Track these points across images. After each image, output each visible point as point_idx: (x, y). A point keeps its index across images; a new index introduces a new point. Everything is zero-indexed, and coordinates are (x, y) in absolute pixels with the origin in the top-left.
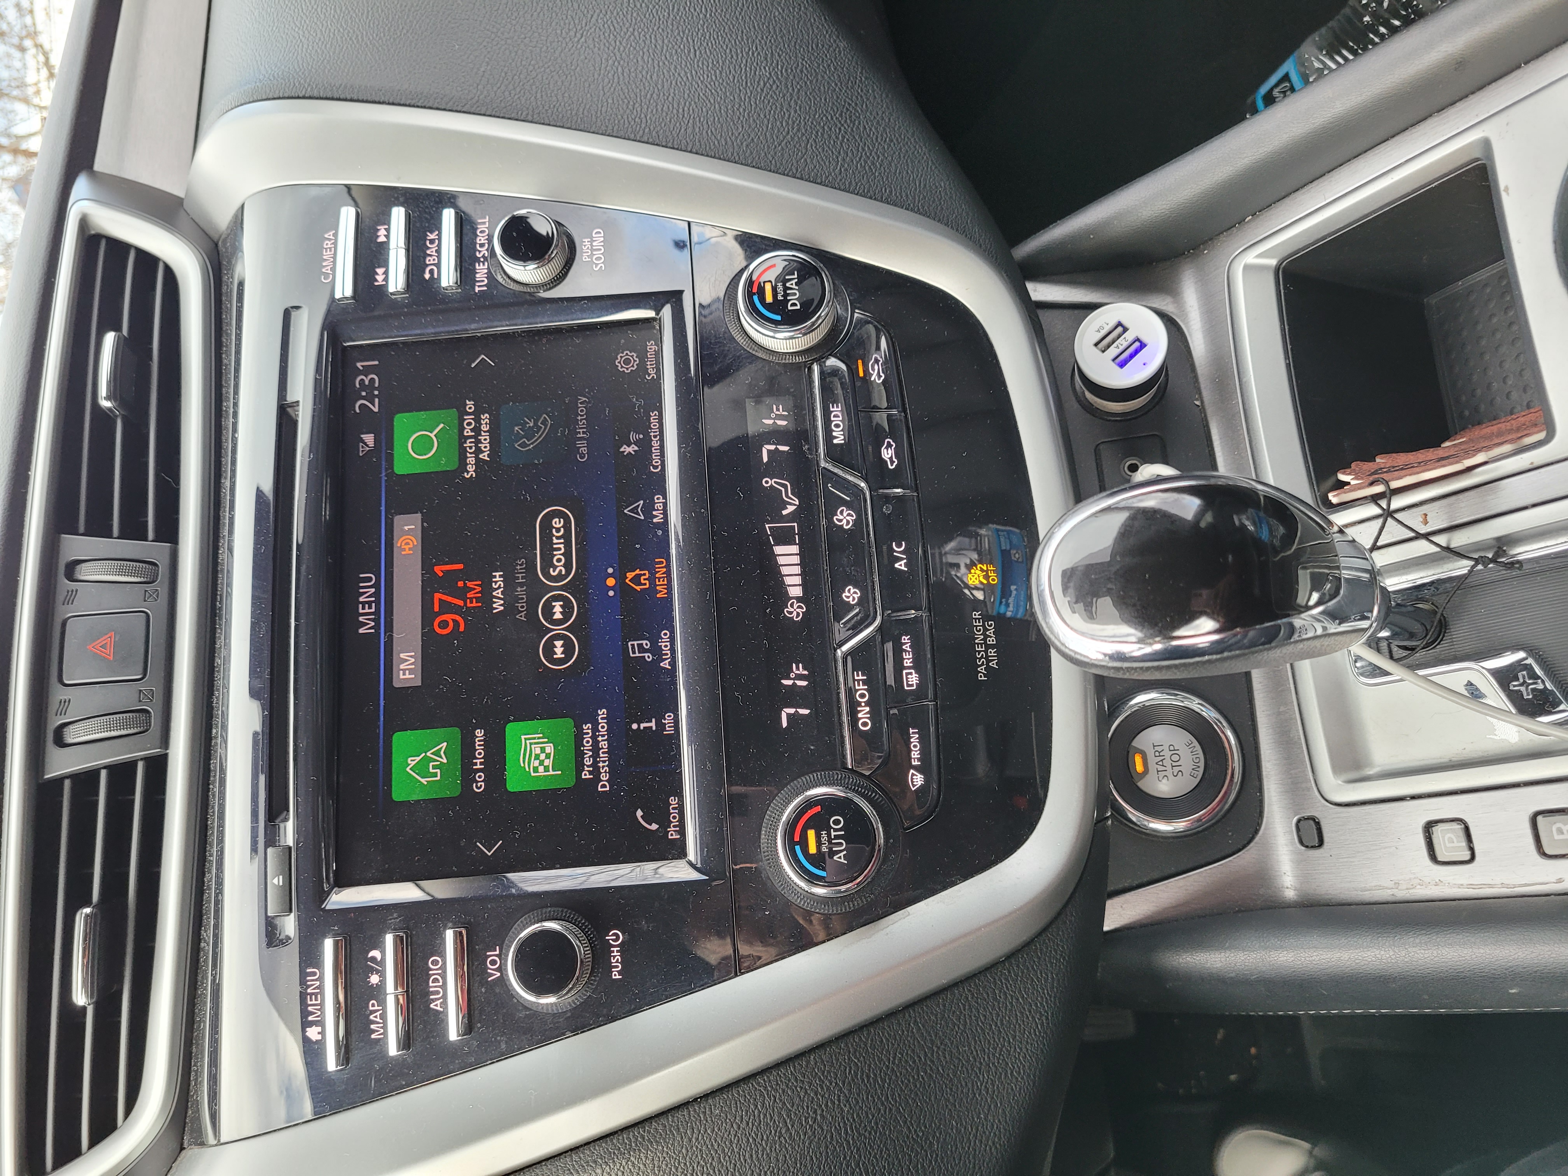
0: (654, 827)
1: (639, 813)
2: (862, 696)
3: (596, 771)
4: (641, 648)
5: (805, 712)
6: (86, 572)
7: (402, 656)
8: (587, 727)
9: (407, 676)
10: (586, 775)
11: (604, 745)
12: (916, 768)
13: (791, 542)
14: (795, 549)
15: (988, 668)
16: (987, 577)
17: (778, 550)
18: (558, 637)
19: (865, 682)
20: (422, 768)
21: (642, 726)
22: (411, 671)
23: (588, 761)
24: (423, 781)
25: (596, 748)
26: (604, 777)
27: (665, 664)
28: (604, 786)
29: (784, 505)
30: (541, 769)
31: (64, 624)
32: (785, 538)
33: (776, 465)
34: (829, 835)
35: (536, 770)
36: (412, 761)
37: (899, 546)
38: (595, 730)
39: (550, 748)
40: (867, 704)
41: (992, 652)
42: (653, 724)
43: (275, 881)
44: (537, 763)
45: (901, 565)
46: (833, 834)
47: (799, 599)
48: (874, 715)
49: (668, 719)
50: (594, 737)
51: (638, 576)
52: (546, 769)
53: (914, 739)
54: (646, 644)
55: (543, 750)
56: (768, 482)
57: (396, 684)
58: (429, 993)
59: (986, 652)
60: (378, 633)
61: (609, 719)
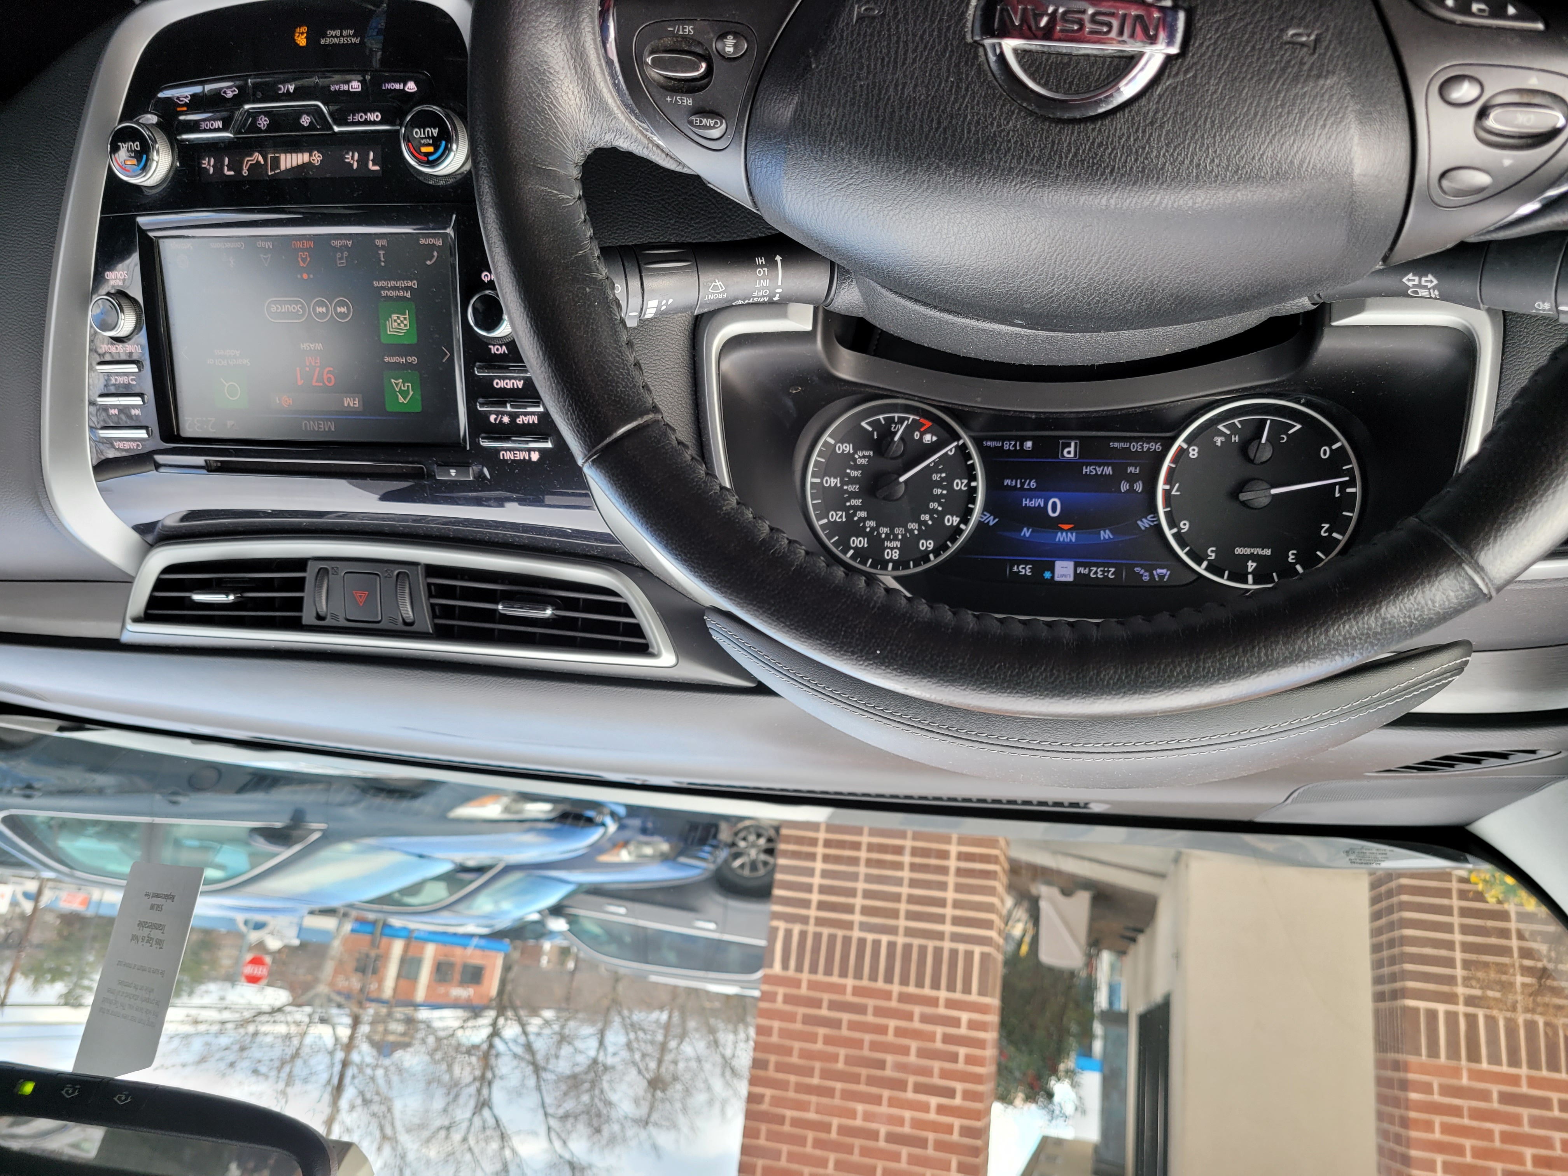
0: (435, 254)
1: (428, 263)
2: (361, 117)
3: (406, 289)
4: (341, 259)
5: (371, 155)
6: (323, 608)
7: (346, 405)
8: (384, 293)
9: (357, 402)
10: (408, 295)
11: (393, 283)
12: (404, 86)
13: (278, 158)
14: (283, 156)
15: (353, 36)
16: (302, 33)
17: (283, 167)
18: (335, 310)
19: (354, 115)
20: (404, 394)
21: (382, 259)
22: (354, 400)
23: (401, 294)
24: (411, 393)
25: (394, 288)
26: (410, 284)
27: (349, 243)
28: (414, 284)
29: (258, 162)
30: (405, 322)
31: (349, 620)
32: (276, 162)
33: (236, 166)
34: (423, 138)
35: (405, 325)
36: (401, 400)
37: (280, 89)
38: (384, 288)
39: (394, 317)
40: (366, 114)
41: (345, 33)
42: (381, 252)
43: (453, 474)
44: (402, 325)
45: (291, 88)
46: (423, 136)
47: (311, 155)
48: (372, 111)
49: (379, 242)
50: (388, 289)
51: (302, 259)
52: (405, 319)
53: (389, 86)
54: (339, 255)
55: (395, 321)
56: (245, 172)
57: (361, 409)
58: (513, 389)
59: (343, 37)
60: (334, 419)
61: (379, 280)
